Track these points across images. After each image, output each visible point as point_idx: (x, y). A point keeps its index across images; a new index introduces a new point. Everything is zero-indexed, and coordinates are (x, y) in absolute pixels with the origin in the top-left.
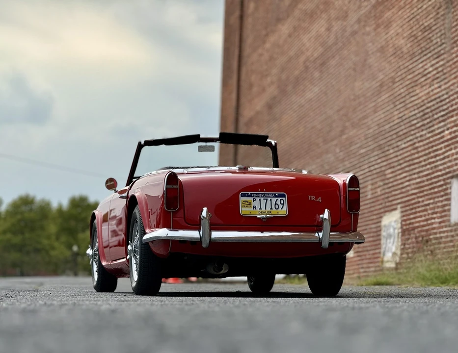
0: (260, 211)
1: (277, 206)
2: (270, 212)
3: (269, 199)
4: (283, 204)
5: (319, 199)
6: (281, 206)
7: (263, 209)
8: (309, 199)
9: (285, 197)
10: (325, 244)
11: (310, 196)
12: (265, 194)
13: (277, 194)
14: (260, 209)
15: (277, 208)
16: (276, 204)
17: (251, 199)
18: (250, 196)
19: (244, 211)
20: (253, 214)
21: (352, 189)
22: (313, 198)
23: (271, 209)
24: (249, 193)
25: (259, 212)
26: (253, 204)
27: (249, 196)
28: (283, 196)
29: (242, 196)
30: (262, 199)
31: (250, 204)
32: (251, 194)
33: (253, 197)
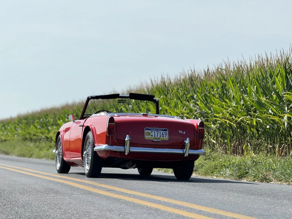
1: (163, 135)
2: (160, 138)
3: (159, 131)
4: (166, 134)
6: (165, 135)
7: (156, 137)
9: (167, 131)
10: (186, 155)
11: (179, 131)
12: (157, 129)
13: (163, 129)
19: (147, 137)
20: (151, 139)
21: (201, 128)
22: (181, 132)
24: (150, 128)
25: (154, 138)
27: (149, 130)
29: (146, 130)
30: (156, 131)
31: (150, 134)
33: (151, 130)
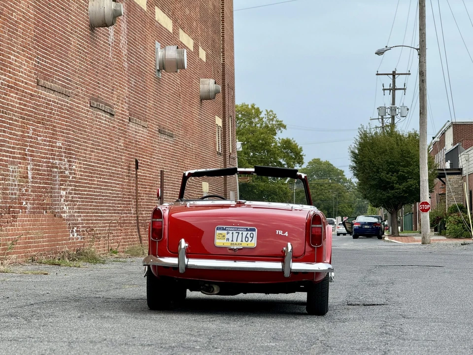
0: (232, 242)
1: (247, 239)
2: (241, 244)
3: (241, 232)
4: (252, 237)
5: (286, 234)
6: (250, 239)
7: (235, 242)
8: (277, 233)
10: (287, 273)
11: (277, 231)
12: (237, 228)
13: (249, 228)
14: (232, 241)
15: (247, 240)
16: (246, 237)
17: (225, 232)
18: (225, 230)
19: (219, 242)
20: (226, 245)
21: (315, 226)
22: (281, 233)
23: (242, 241)
24: (224, 227)
25: (231, 244)
26: (227, 237)
27: (223, 230)
28: (254, 230)
29: (217, 229)
30: (234, 232)
31: (224, 236)
32: (226, 228)
33: (227, 230)
